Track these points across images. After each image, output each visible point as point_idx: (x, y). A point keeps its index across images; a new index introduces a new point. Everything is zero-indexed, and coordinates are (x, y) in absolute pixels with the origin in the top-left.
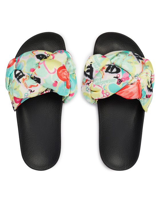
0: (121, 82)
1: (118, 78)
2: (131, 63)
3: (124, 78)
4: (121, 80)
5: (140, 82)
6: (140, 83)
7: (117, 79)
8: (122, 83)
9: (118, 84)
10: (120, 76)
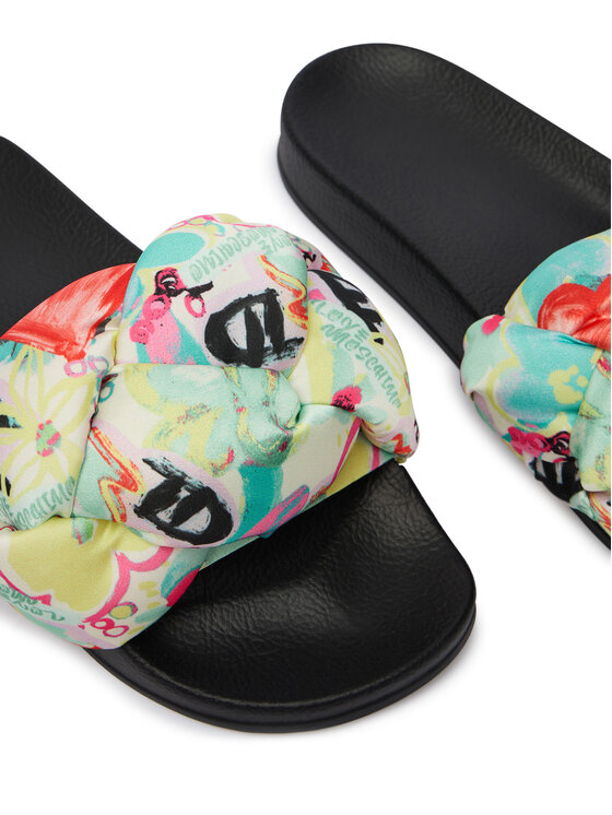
0: (158, 291)
1: (185, 293)
2: (188, 416)
3: (160, 314)
4: (164, 296)
5: (64, 353)
6: (58, 351)
7: (190, 283)
8: (151, 289)
9: (167, 270)
10: (191, 311)
